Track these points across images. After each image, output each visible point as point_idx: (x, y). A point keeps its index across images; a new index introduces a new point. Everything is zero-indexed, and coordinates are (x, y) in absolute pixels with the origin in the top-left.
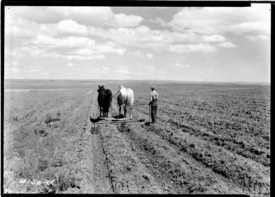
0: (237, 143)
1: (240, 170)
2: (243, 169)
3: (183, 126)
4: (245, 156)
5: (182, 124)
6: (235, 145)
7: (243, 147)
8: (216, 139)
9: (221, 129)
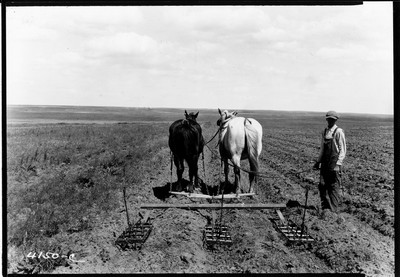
0: (377, 211)
1: (351, 256)
2: (356, 256)
3: (307, 181)
4: (382, 232)
5: (307, 177)
6: (373, 214)
7: (383, 218)
8: (348, 203)
9: (367, 187)
